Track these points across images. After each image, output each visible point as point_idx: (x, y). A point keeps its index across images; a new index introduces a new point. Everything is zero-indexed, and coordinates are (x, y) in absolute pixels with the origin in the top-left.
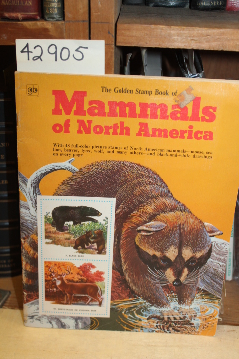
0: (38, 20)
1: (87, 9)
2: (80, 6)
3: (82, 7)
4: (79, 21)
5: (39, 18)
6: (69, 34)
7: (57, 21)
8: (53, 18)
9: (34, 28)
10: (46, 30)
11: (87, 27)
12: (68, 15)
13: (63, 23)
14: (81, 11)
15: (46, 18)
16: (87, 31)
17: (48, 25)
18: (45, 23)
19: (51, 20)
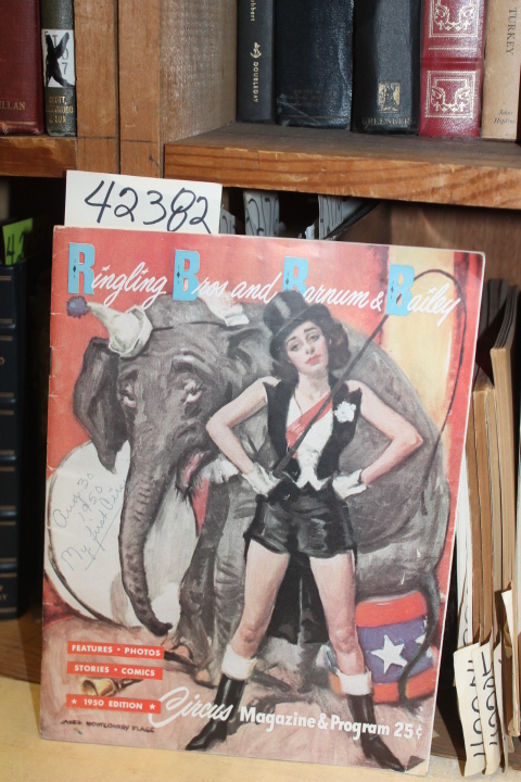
0: (36, 135)
1: (113, 117)
2: (103, 112)
3: (106, 113)
4: (101, 138)
5: (37, 131)
6: (85, 159)
7: (66, 136)
8: (60, 132)
9: (27, 146)
10: (46, 151)
11: (115, 148)
12: (82, 127)
13: (75, 139)
14: (105, 121)
15: (49, 130)
16: (115, 155)
17: (50, 143)
18: (45, 139)
19: (57, 134)
